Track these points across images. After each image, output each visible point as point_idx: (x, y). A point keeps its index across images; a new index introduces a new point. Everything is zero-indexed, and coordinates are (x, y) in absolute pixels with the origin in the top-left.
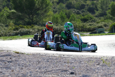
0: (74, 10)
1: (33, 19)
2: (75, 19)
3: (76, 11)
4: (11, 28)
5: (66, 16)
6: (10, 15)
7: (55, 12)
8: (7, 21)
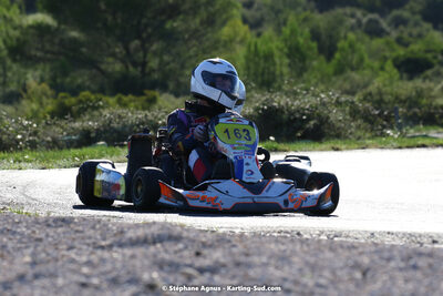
0: (353, 16)
1: (144, 64)
2: (362, 60)
3: (365, 20)
4: (35, 106)
5: (314, 45)
6: (25, 42)
7: (255, 25)
8: (9, 74)
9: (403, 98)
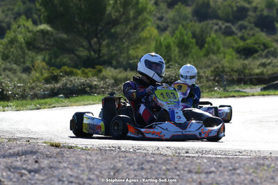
0: (217, 24)
1: (100, 51)
2: (219, 48)
3: (223, 27)
5: (194, 41)
6: (35, 40)
7: (162, 29)
8: (27, 57)
9: (236, 69)
